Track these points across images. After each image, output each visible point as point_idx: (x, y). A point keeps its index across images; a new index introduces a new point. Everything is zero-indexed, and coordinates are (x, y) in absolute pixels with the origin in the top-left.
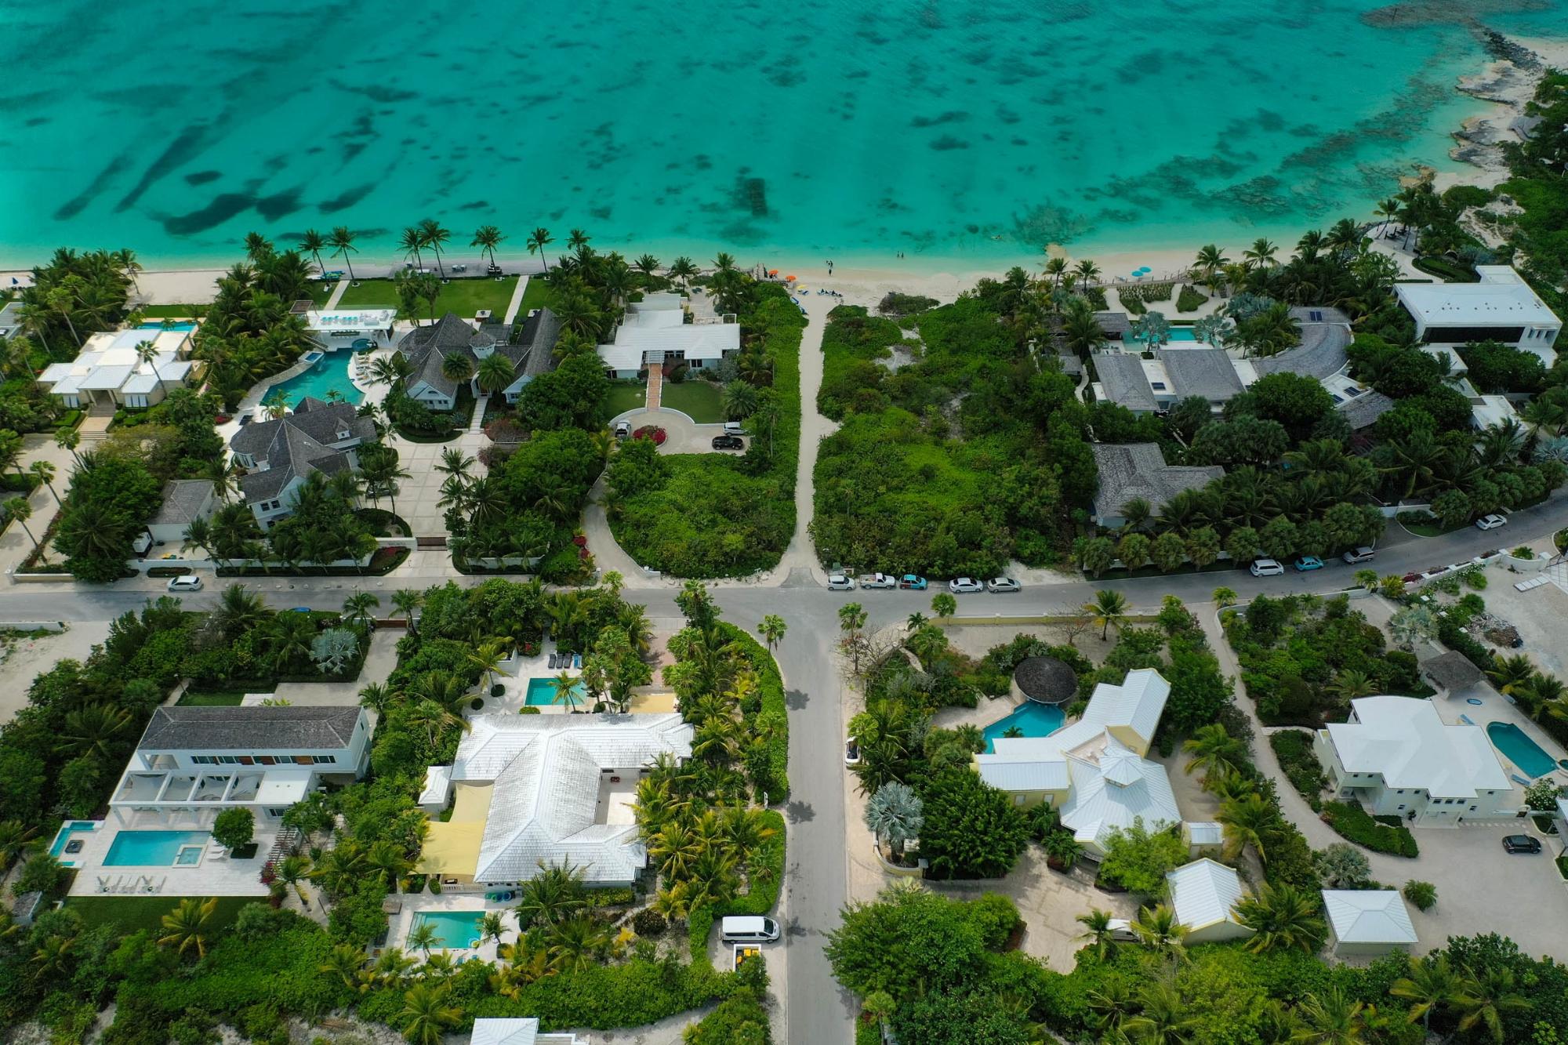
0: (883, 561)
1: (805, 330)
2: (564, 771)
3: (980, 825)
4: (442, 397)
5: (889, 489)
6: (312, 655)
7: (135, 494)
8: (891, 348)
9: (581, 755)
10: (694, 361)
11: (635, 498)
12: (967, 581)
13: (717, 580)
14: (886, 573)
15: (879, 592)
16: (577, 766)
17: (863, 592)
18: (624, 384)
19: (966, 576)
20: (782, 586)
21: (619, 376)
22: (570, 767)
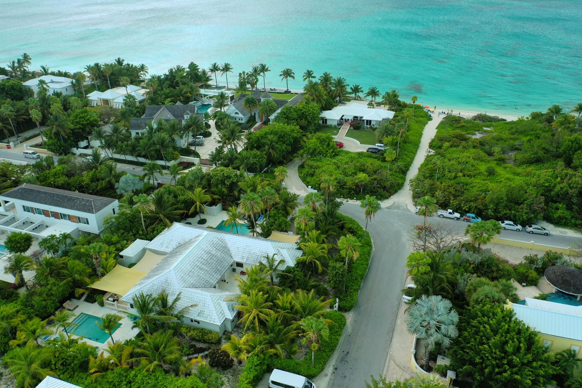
0: (454, 202)
1: (430, 122)
2: (209, 253)
3: (509, 348)
4: (240, 115)
5: (464, 176)
6: (116, 185)
7: (86, 121)
8: (476, 132)
9: (225, 249)
10: (367, 121)
11: (315, 158)
12: (512, 223)
13: (349, 199)
14: (455, 211)
15: (449, 220)
16: (219, 254)
17: (438, 219)
18: (330, 127)
19: (511, 220)
20: (387, 208)
21: (329, 123)
22: (214, 252)
